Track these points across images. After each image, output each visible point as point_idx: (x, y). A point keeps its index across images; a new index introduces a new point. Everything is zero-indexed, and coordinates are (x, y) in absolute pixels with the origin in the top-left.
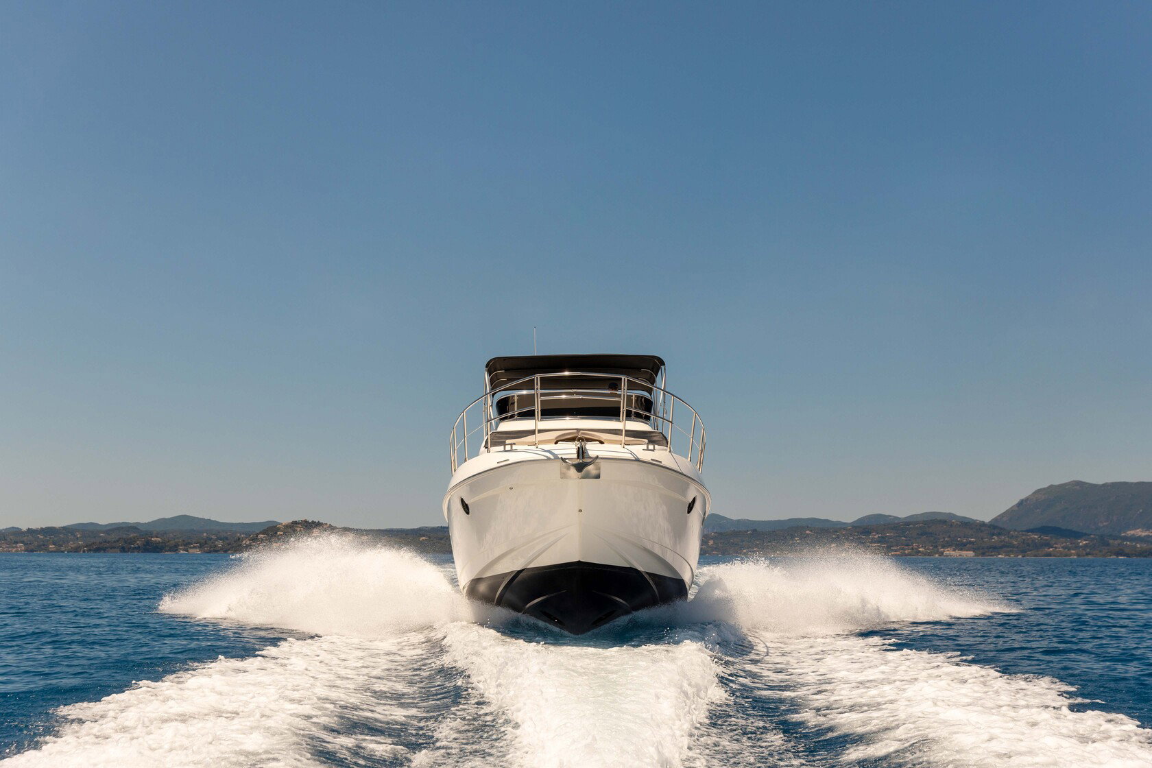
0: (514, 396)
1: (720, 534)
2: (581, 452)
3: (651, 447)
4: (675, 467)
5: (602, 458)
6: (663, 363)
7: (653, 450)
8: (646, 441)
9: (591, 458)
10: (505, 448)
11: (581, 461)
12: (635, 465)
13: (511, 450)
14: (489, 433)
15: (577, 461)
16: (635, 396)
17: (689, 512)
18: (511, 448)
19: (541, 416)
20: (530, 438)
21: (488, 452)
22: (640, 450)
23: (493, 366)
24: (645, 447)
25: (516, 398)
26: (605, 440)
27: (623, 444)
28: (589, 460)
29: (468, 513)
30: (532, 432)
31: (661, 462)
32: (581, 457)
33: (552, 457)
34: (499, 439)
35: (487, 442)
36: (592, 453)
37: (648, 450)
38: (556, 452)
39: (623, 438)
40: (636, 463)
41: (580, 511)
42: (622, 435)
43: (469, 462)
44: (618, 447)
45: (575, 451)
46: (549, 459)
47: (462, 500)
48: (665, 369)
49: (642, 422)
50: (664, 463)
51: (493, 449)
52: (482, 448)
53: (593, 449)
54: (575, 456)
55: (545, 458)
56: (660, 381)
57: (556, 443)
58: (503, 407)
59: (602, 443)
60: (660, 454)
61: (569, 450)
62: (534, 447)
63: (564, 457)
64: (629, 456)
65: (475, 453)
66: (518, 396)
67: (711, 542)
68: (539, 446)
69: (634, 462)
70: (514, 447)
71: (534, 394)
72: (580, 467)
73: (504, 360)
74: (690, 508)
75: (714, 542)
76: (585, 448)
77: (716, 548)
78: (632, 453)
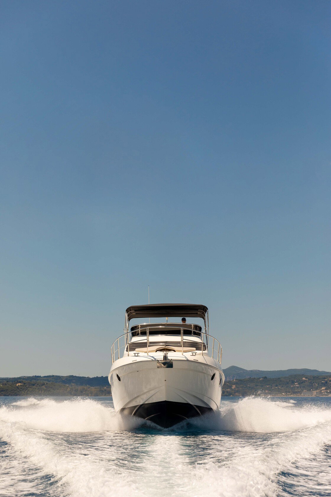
2: (165, 357)
3: (194, 354)
4: (204, 363)
5: (173, 360)
7: (195, 356)
9: (169, 360)
10: (135, 354)
12: (187, 362)
13: (137, 356)
17: (212, 380)
21: (128, 354)
22: (189, 355)
27: (182, 353)
29: (120, 381)
30: (146, 345)
31: (198, 360)
32: (165, 360)
34: (132, 347)
36: (169, 358)
38: (155, 357)
39: (182, 350)
41: (165, 380)
43: (120, 360)
44: (180, 355)
45: (163, 357)
46: (153, 360)
47: (117, 375)
50: (199, 361)
51: (130, 352)
53: (170, 355)
54: (163, 359)
55: (151, 360)
57: (156, 351)
59: (174, 351)
60: (198, 357)
61: (160, 356)
62: (146, 354)
63: (158, 359)
64: (185, 359)
65: (122, 356)
68: (149, 354)
70: (139, 355)
72: (164, 364)
74: (212, 378)
76: (167, 354)
78: (186, 357)
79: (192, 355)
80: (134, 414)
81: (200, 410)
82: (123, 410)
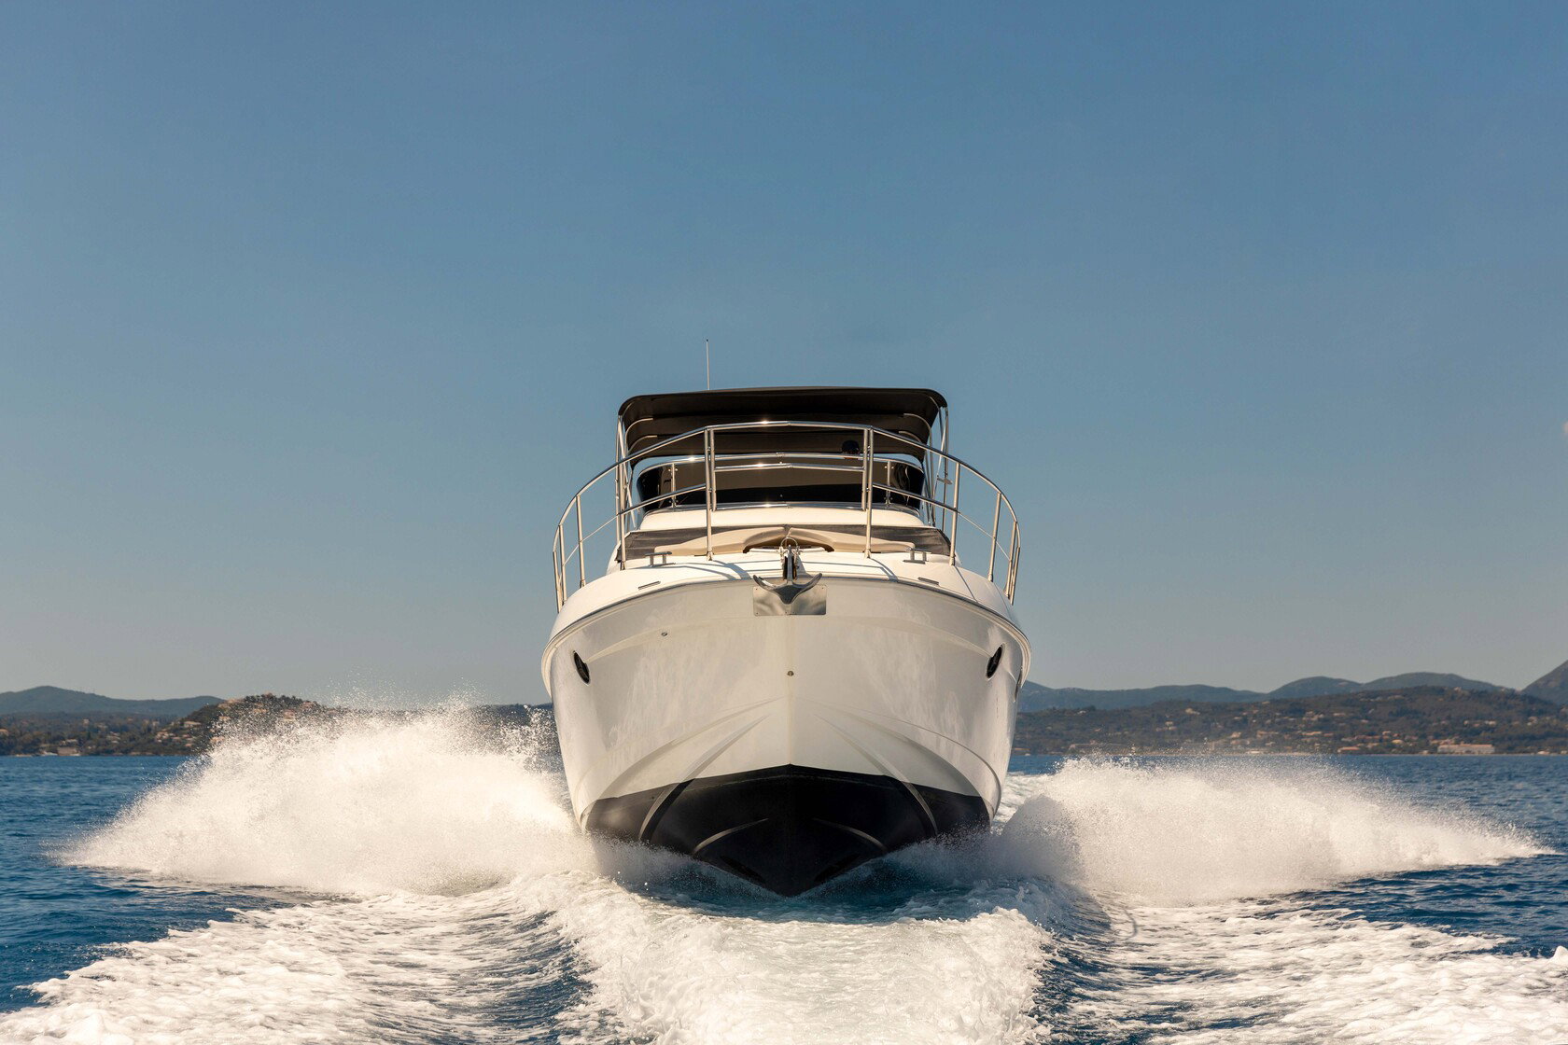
0: (669, 467)
2: (791, 567)
3: (918, 556)
4: (962, 593)
5: (829, 577)
6: (943, 403)
7: (922, 562)
8: (911, 545)
9: (809, 576)
10: (652, 561)
11: (790, 583)
12: (888, 590)
13: (664, 565)
14: (624, 536)
15: (782, 584)
16: (892, 463)
17: (990, 674)
18: (664, 559)
19: (717, 502)
20: (699, 543)
21: (623, 568)
22: (898, 562)
23: (633, 411)
24: (908, 556)
25: (673, 470)
26: (835, 543)
27: (867, 551)
28: (805, 582)
29: (586, 680)
30: (701, 532)
31: (937, 583)
32: (789, 575)
33: (737, 576)
34: (642, 546)
35: (620, 551)
36: (810, 569)
37: (913, 561)
38: (744, 567)
39: (866, 540)
40: (893, 585)
41: (791, 673)
42: (865, 535)
43: (587, 588)
44: (858, 557)
45: (779, 565)
46: (732, 579)
47: (576, 657)
48: (947, 413)
49: (903, 511)
50: (943, 586)
51: (631, 563)
52: (613, 563)
53: (812, 561)
54: (780, 574)
55: (725, 578)
56: (937, 436)
57: (746, 551)
58: (650, 487)
59: (829, 549)
60: (937, 569)
61: (769, 563)
62: (704, 559)
63: (761, 575)
64: (879, 573)
65: (599, 571)
66: (676, 466)
68: (714, 557)
69: (886, 584)
70: (669, 559)
71: (703, 463)
72: (788, 594)
73: (652, 400)
74: (992, 667)
76: (798, 559)
78: (883, 568)
79: (908, 559)
80: (648, 834)
82: (601, 810)
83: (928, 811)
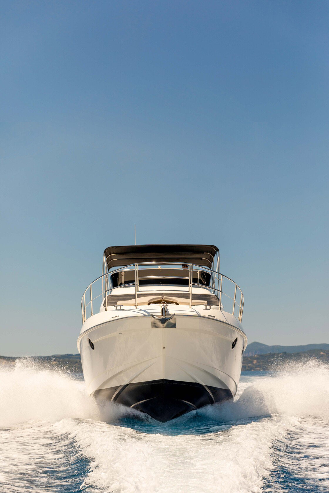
0: (122, 272)
1: (261, 356)
2: (164, 311)
3: (208, 307)
4: (223, 320)
5: (177, 315)
6: (217, 250)
7: (209, 310)
8: (206, 302)
9: (170, 315)
10: (116, 308)
11: (164, 317)
12: (198, 320)
13: (121, 310)
14: (107, 296)
15: (162, 317)
16: (200, 272)
17: (233, 347)
18: (121, 308)
19: (139, 284)
20: (132, 301)
21: (106, 310)
22: (201, 309)
23: (108, 252)
24: (204, 307)
25: (123, 273)
26: (179, 302)
27: (190, 306)
28: (169, 317)
29: (93, 349)
30: (132, 297)
31: (214, 317)
32: (164, 314)
33: (147, 314)
34: (113, 301)
35: (105, 303)
36: (171, 312)
37: (206, 309)
38: (149, 311)
39: (190, 301)
40: (199, 318)
41: (164, 348)
42: (190, 299)
43: (94, 317)
44: (187, 307)
45: (160, 311)
46: (145, 315)
47: (89, 341)
48: (219, 253)
49: (204, 288)
50: (216, 318)
51: (108, 308)
52: (102, 307)
53: (172, 309)
54: (160, 314)
55: (143, 315)
56: (217, 261)
57: (149, 304)
58: (115, 281)
59: (177, 304)
60: (214, 312)
61: (156, 310)
62: (134, 308)
63: (154, 314)
64: (195, 314)
66: (124, 272)
67: (255, 362)
68: (138, 307)
69: (197, 317)
70: (122, 308)
71: (134, 271)
72: (163, 321)
73: (116, 248)
74: (234, 345)
75: (257, 362)
76: (167, 308)
77: (259, 366)
78: (196, 312)
79: (205, 308)
80: (115, 399)
81: (213, 393)
82: (98, 392)
83: (211, 395)
